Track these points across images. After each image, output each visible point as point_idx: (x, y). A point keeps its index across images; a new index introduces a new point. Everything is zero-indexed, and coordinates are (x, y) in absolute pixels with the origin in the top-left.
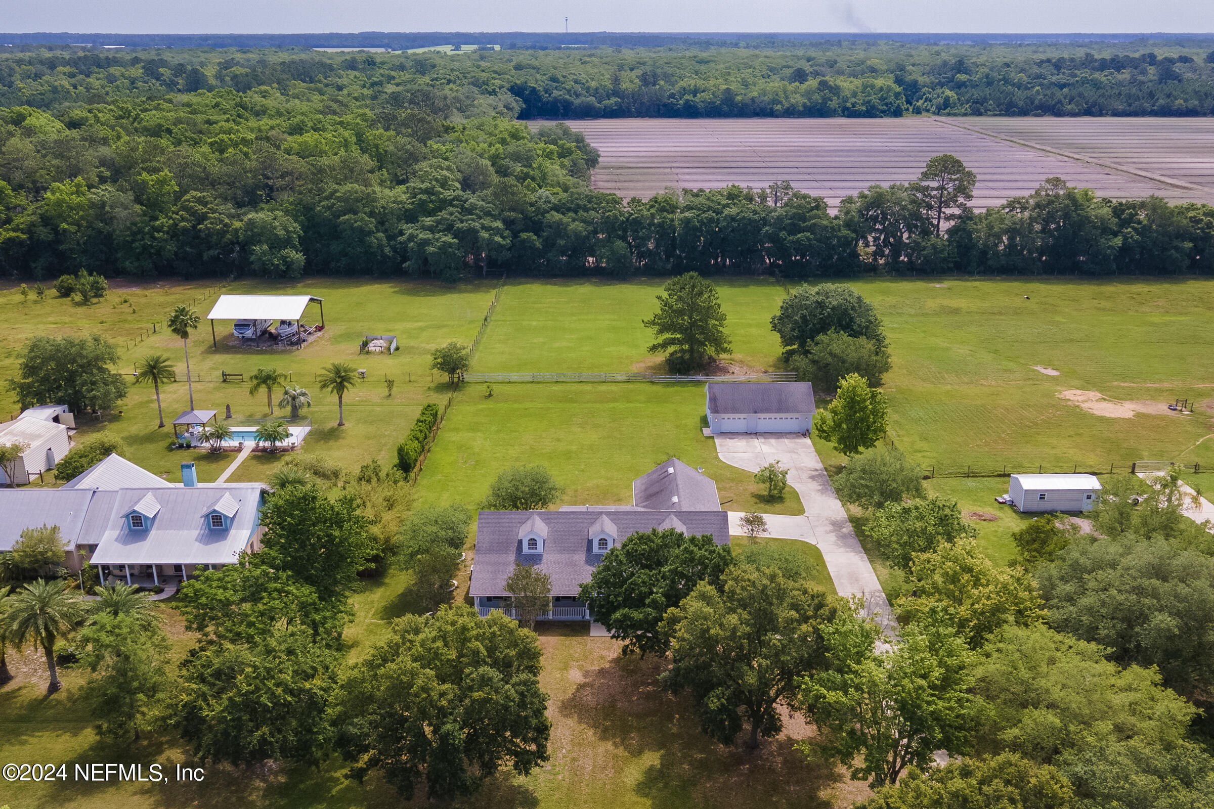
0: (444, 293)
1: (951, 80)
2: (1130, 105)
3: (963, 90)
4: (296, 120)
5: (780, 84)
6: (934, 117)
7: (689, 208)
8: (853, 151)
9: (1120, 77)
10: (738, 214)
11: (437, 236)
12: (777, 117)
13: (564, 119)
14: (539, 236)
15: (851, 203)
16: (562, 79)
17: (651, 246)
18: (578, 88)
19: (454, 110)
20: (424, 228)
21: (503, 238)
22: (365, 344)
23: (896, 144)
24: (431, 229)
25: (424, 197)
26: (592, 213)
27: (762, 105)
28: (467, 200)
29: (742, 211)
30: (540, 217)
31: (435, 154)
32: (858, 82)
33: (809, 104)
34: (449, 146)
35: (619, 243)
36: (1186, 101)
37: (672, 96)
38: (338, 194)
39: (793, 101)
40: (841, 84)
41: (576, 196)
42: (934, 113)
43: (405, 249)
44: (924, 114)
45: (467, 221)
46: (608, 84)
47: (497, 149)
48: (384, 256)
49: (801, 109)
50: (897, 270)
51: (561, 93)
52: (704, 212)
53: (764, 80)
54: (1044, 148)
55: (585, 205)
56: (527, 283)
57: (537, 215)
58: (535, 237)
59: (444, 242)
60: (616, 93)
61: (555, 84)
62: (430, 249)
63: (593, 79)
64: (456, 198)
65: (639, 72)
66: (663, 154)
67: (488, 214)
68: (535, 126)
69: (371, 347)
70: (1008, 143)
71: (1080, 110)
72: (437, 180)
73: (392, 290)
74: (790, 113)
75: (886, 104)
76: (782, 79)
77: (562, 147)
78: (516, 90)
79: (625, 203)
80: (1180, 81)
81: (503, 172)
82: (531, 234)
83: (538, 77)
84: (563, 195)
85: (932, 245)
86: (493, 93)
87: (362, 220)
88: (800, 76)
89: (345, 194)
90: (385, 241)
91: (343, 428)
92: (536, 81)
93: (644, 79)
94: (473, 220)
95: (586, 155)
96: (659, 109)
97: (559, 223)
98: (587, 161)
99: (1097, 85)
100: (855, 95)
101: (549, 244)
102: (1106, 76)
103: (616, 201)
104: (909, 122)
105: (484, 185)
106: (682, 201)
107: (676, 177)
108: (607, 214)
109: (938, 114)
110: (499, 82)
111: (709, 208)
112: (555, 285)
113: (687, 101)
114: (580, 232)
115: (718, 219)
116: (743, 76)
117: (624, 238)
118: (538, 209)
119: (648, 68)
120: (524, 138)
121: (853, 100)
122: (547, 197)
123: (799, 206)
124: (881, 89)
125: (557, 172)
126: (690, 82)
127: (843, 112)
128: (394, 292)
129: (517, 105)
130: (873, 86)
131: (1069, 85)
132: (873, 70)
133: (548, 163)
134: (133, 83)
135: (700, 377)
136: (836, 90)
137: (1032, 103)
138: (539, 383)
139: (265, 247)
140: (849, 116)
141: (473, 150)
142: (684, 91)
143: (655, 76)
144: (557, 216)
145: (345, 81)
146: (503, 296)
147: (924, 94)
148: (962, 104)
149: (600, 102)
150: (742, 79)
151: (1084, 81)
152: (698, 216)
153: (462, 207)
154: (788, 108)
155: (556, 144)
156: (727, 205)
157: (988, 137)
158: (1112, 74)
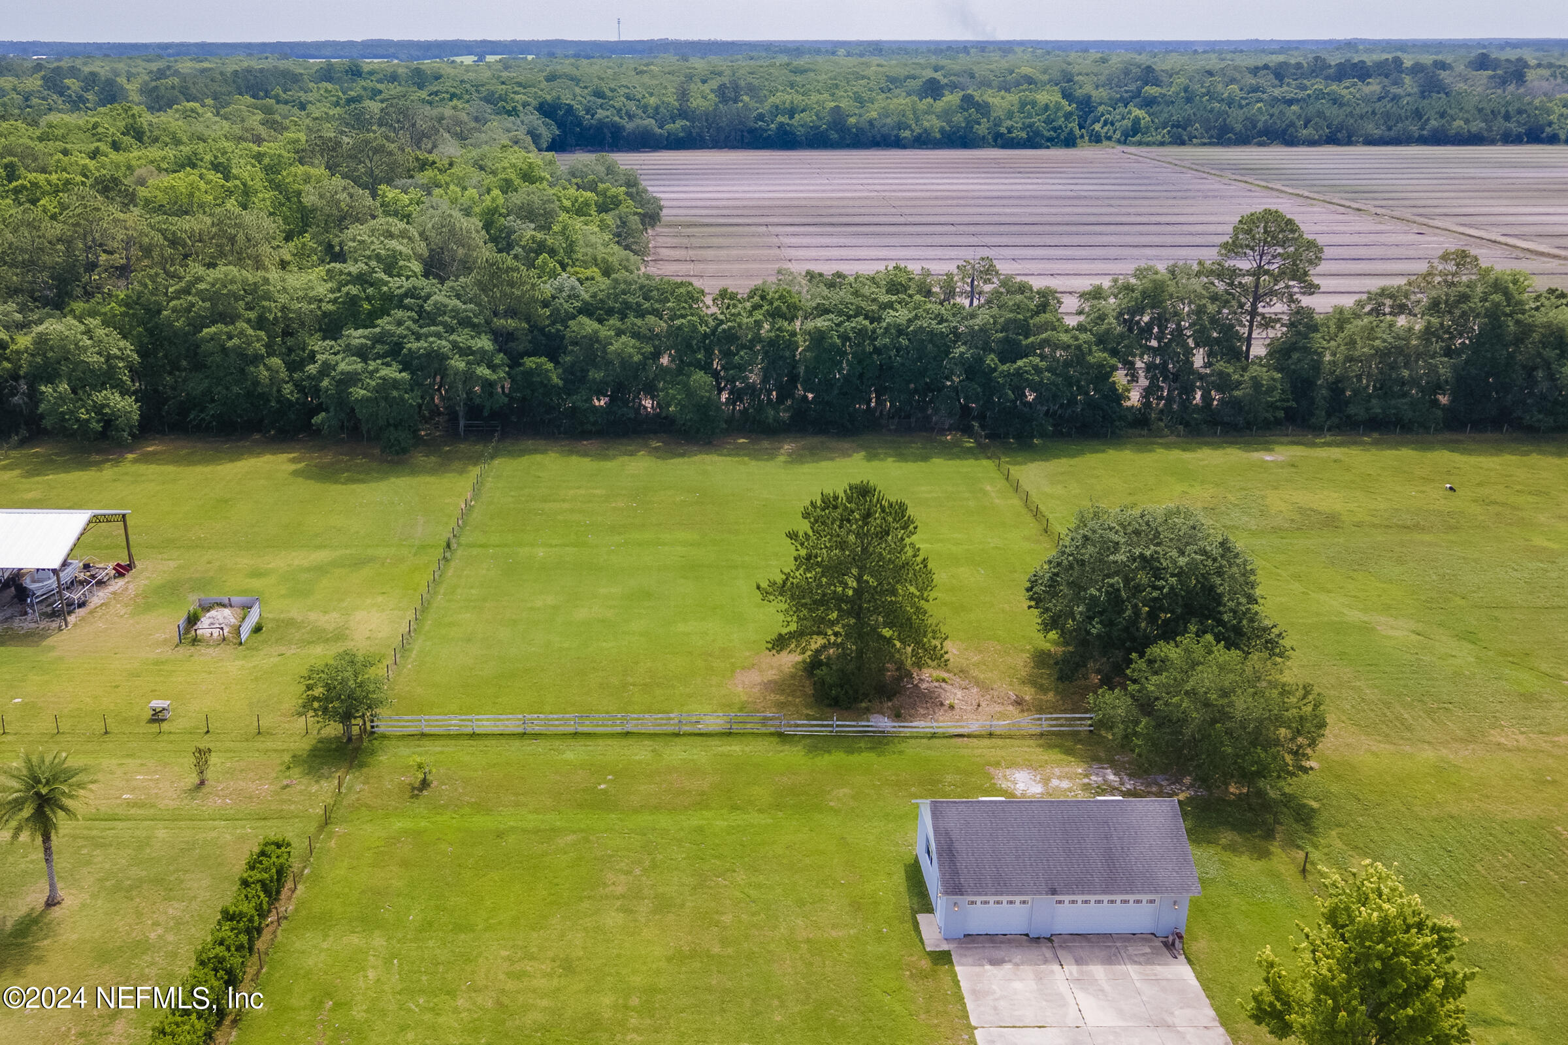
0: (384, 475)
1: (1138, 93)
2: (1390, 129)
3: (1155, 108)
4: (186, 150)
5: (908, 100)
6: (1120, 148)
7: (823, 311)
8: (1024, 198)
9: (1367, 90)
10: (910, 321)
11: (372, 365)
12: (904, 147)
13: (612, 151)
14: (557, 363)
15: (1099, 298)
16: (609, 94)
17: (754, 378)
18: (632, 106)
19: (447, 135)
20: (349, 350)
21: (493, 367)
22: (193, 620)
23: (1085, 187)
24: (362, 353)
25: (354, 290)
26: (651, 319)
27: (885, 130)
28: (428, 297)
29: (916, 317)
30: (559, 326)
31: (391, 210)
32: (1013, 98)
33: (948, 128)
34: (415, 193)
35: (699, 377)
36: (1467, 121)
37: (761, 117)
38: (202, 286)
39: (926, 124)
40: (990, 100)
41: (623, 286)
42: (1119, 142)
43: (317, 390)
44: (1105, 143)
45: (427, 336)
46: (673, 101)
47: (494, 200)
48: (280, 398)
49: (938, 136)
50: (1187, 425)
51: (608, 113)
52: (849, 318)
53: (884, 95)
54: (1298, 191)
55: (639, 305)
56: (536, 451)
57: (553, 323)
58: (550, 366)
59: (383, 378)
60: (683, 114)
61: (600, 101)
62: (359, 392)
63: (651, 95)
64: (411, 293)
65: (714, 84)
66: (751, 203)
67: (465, 323)
68: (566, 161)
69: (205, 627)
70: (1243, 185)
71: (1320, 136)
72: (378, 258)
73: (293, 467)
74: (923, 141)
75: (1054, 129)
76: (909, 94)
77: (604, 193)
78: (547, 110)
79: (708, 300)
80: (1446, 94)
81: (503, 241)
82: (543, 359)
83: (578, 90)
84: (604, 283)
85: (1253, 378)
86: (513, 112)
87: (242, 333)
88: (933, 89)
89: (213, 285)
90: (284, 374)
91: (56, 912)
92: (573, 97)
93: (721, 91)
94: (439, 336)
95: (642, 206)
96: (742, 136)
97: (594, 338)
98: (643, 216)
99: (1336, 101)
100: (1010, 115)
101: (575, 379)
102: (1347, 88)
103: (694, 297)
104: (1085, 152)
105: (466, 267)
106: (807, 296)
107: (775, 240)
108: (678, 322)
109: (1125, 143)
110: (524, 97)
111: (859, 312)
112: (586, 455)
113: (781, 125)
114: (631, 356)
115: (874, 331)
116: (855, 89)
117: (706, 367)
118: (555, 314)
119: (726, 80)
120: (542, 179)
121: (1009, 123)
122: (573, 288)
123: (1018, 307)
124: (1047, 107)
125: (593, 239)
126: (784, 98)
127: (995, 140)
128: (296, 473)
129: (548, 131)
130: (1034, 103)
131: (1298, 101)
132: (1030, 80)
133: (577, 223)
134: (27, 99)
135: (882, 723)
136: (984, 109)
137: (1254, 127)
138: (537, 736)
139: (64, 387)
140: (1003, 147)
141: (454, 201)
142: (777, 110)
143: (736, 88)
144: (588, 325)
145: (311, 97)
146: (489, 483)
147: (1103, 115)
148: (1156, 129)
149: (661, 127)
150: (854, 93)
151: (1320, 95)
152: (838, 325)
153: (421, 311)
154: (920, 135)
155: (593, 189)
156: (890, 305)
157: (1210, 177)
158: (1354, 85)
